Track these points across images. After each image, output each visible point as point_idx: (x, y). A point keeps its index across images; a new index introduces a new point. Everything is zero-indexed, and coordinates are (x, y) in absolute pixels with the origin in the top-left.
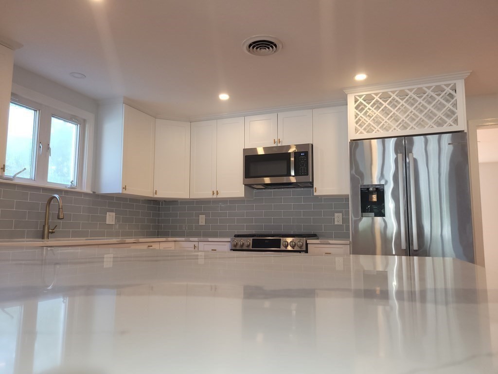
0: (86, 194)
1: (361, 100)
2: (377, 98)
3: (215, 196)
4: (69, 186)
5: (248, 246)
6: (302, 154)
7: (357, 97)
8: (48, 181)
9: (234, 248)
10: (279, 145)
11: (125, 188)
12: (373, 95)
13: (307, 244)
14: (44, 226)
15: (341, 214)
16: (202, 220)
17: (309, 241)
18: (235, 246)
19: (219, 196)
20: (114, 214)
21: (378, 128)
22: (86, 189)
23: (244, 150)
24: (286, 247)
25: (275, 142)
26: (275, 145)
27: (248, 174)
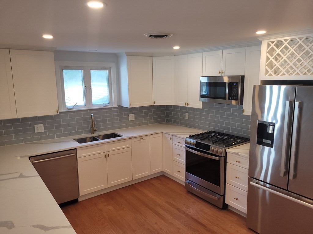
0: (114, 108)
1: (272, 45)
2: (286, 44)
6: (234, 84)
7: (270, 43)
8: (93, 104)
9: (187, 145)
11: (131, 105)
12: (283, 41)
13: (226, 153)
14: (91, 128)
16: (187, 116)
17: (227, 150)
20: (134, 115)
22: (114, 105)
24: (212, 151)
25: (219, 72)
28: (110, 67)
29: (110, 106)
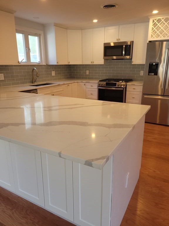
0: (44, 65)
1: (155, 21)
2: (163, 20)
3: (92, 64)
4: (38, 63)
5: (104, 85)
6: (128, 46)
7: (154, 20)
8: (31, 62)
9: (99, 86)
10: (119, 41)
11: (58, 63)
12: (161, 19)
13: (126, 85)
14: (33, 79)
15: (143, 71)
16: (87, 72)
17: (127, 84)
18: (100, 85)
19: (94, 64)
20: (54, 72)
21: (161, 35)
22: (44, 64)
23: (104, 44)
24: (118, 86)
25: (117, 40)
26: (117, 41)
27: (105, 55)
28: (40, 34)
29: (41, 64)
